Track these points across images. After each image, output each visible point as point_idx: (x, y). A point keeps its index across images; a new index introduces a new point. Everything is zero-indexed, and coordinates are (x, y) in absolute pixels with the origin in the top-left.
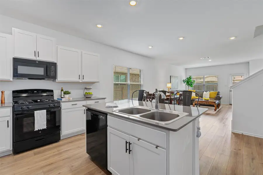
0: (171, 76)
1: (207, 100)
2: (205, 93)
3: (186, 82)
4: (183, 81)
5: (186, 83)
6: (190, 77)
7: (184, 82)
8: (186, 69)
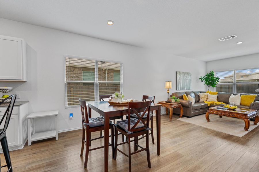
0: (177, 72)
1: (231, 110)
2: (232, 96)
3: (204, 80)
4: (200, 78)
5: (204, 82)
6: (210, 74)
7: (201, 80)
8: (206, 62)
